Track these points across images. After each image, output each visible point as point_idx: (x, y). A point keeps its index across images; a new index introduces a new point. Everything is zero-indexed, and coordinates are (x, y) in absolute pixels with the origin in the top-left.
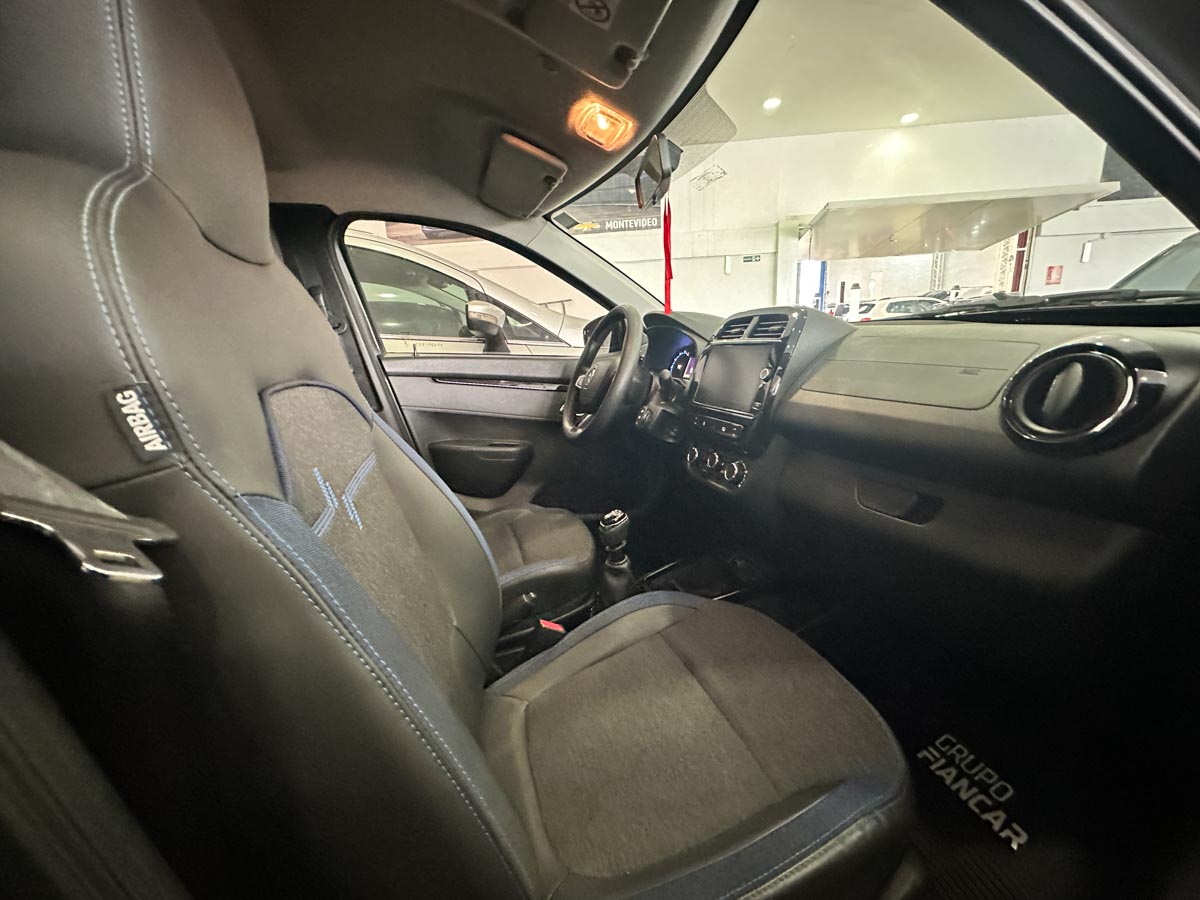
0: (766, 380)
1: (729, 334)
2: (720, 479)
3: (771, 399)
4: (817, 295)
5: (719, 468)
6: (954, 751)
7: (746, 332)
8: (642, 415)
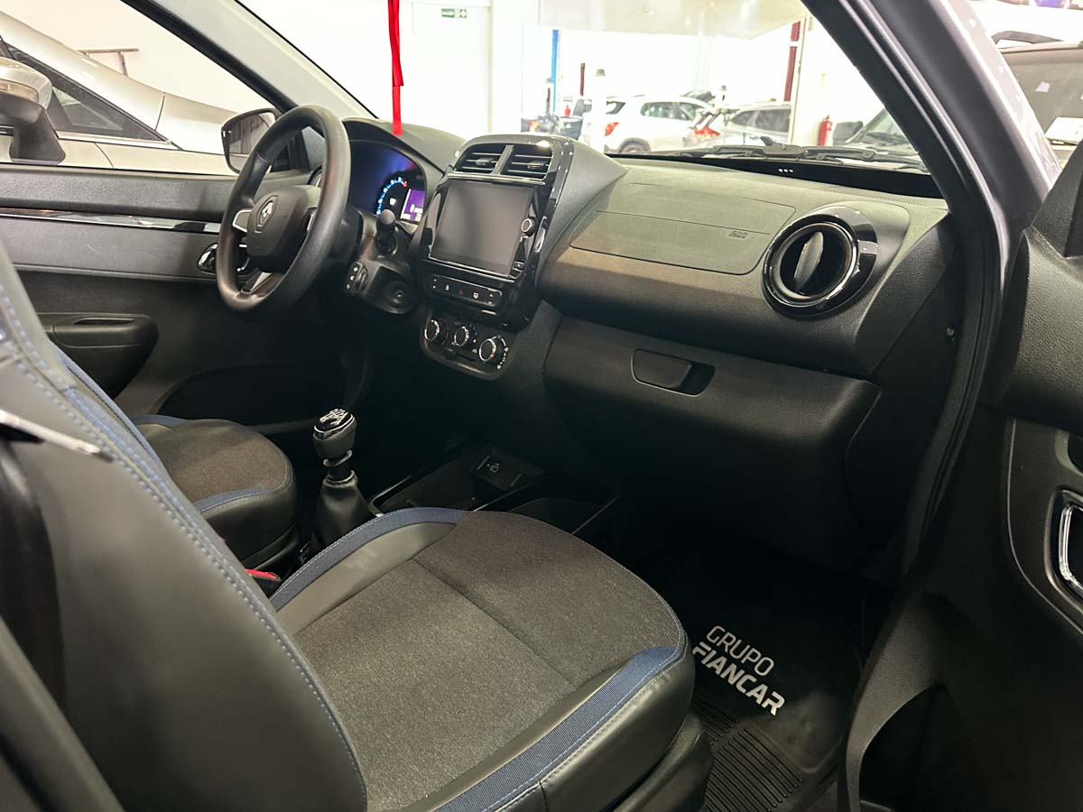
0: (529, 234)
1: (474, 164)
2: (473, 360)
3: (535, 258)
4: (549, 80)
5: (470, 345)
6: (723, 640)
7: (499, 164)
8: (355, 274)
